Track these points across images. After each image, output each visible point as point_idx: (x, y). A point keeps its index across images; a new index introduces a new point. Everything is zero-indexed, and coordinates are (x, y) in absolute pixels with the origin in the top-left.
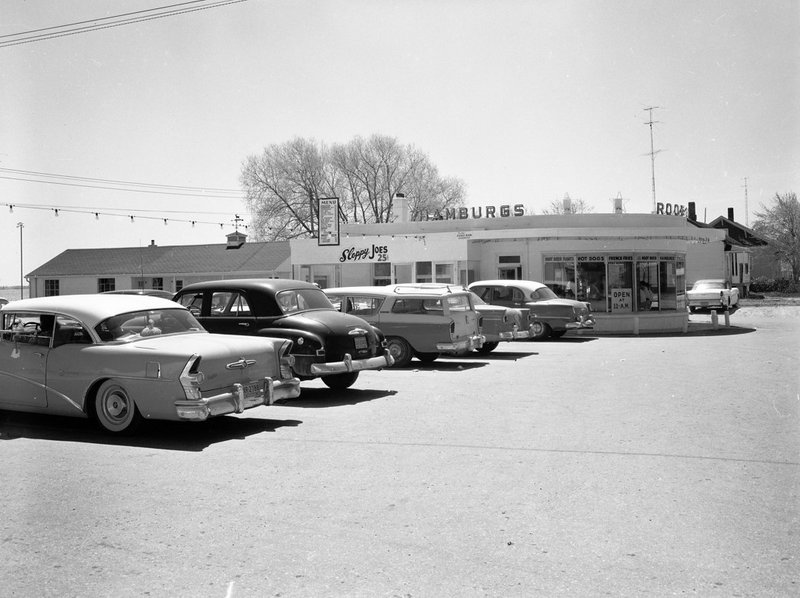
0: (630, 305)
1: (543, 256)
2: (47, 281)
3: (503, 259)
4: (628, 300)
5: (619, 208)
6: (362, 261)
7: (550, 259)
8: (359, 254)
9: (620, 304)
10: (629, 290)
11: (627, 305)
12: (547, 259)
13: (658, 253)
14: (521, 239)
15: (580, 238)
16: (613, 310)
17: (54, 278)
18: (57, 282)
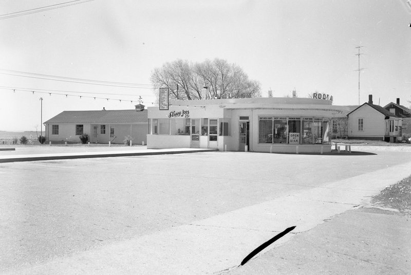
0: (298, 141)
1: (259, 116)
2: (53, 126)
3: (241, 118)
4: (298, 138)
5: (294, 95)
6: (178, 117)
7: (262, 118)
8: (177, 114)
9: (293, 140)
10: (298, 134)
11: (297, 141)
12: (260, 118)
13: (313, 117)
14: (249, 109)
15: (274, 109)
16: (290, 143)
17: (56, 124)
18: (58, 126)
